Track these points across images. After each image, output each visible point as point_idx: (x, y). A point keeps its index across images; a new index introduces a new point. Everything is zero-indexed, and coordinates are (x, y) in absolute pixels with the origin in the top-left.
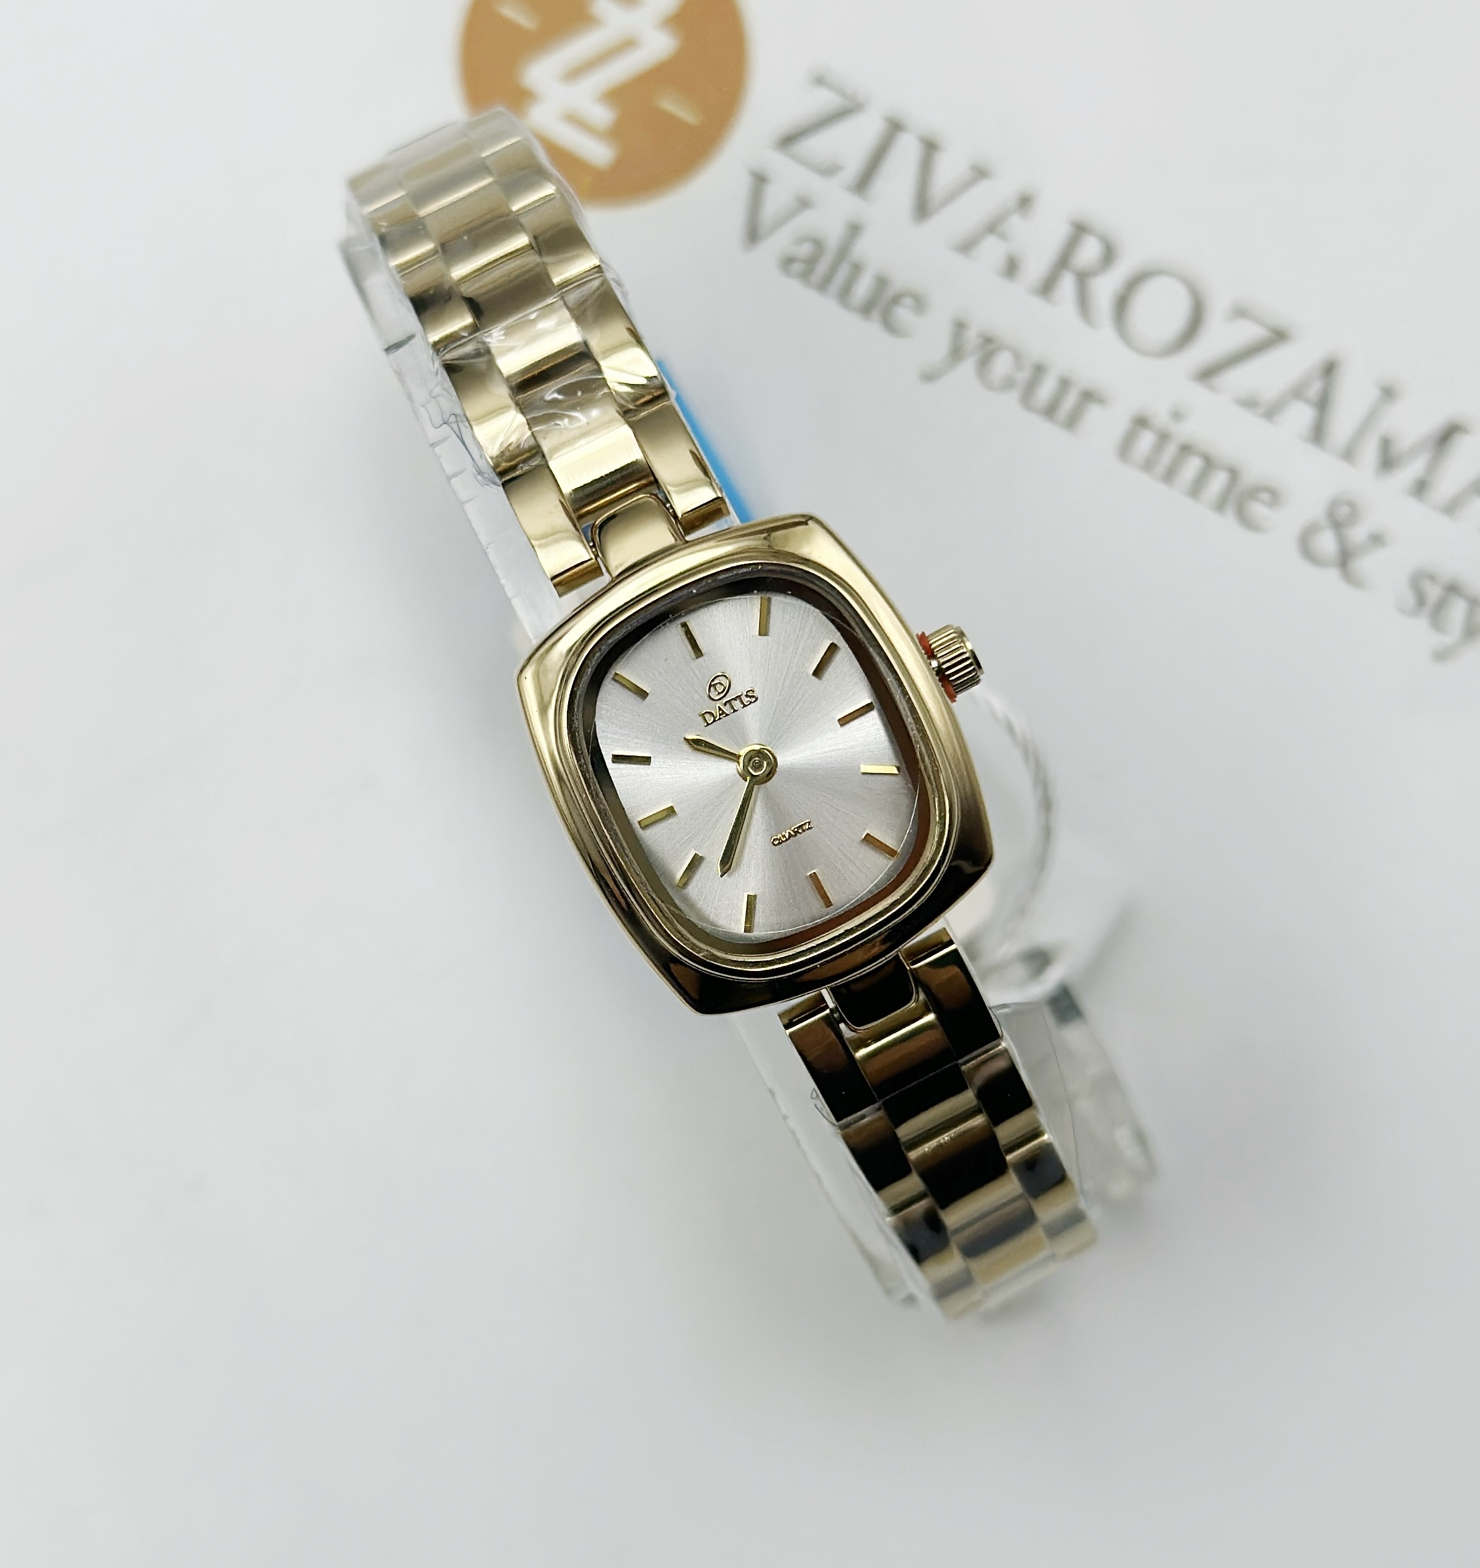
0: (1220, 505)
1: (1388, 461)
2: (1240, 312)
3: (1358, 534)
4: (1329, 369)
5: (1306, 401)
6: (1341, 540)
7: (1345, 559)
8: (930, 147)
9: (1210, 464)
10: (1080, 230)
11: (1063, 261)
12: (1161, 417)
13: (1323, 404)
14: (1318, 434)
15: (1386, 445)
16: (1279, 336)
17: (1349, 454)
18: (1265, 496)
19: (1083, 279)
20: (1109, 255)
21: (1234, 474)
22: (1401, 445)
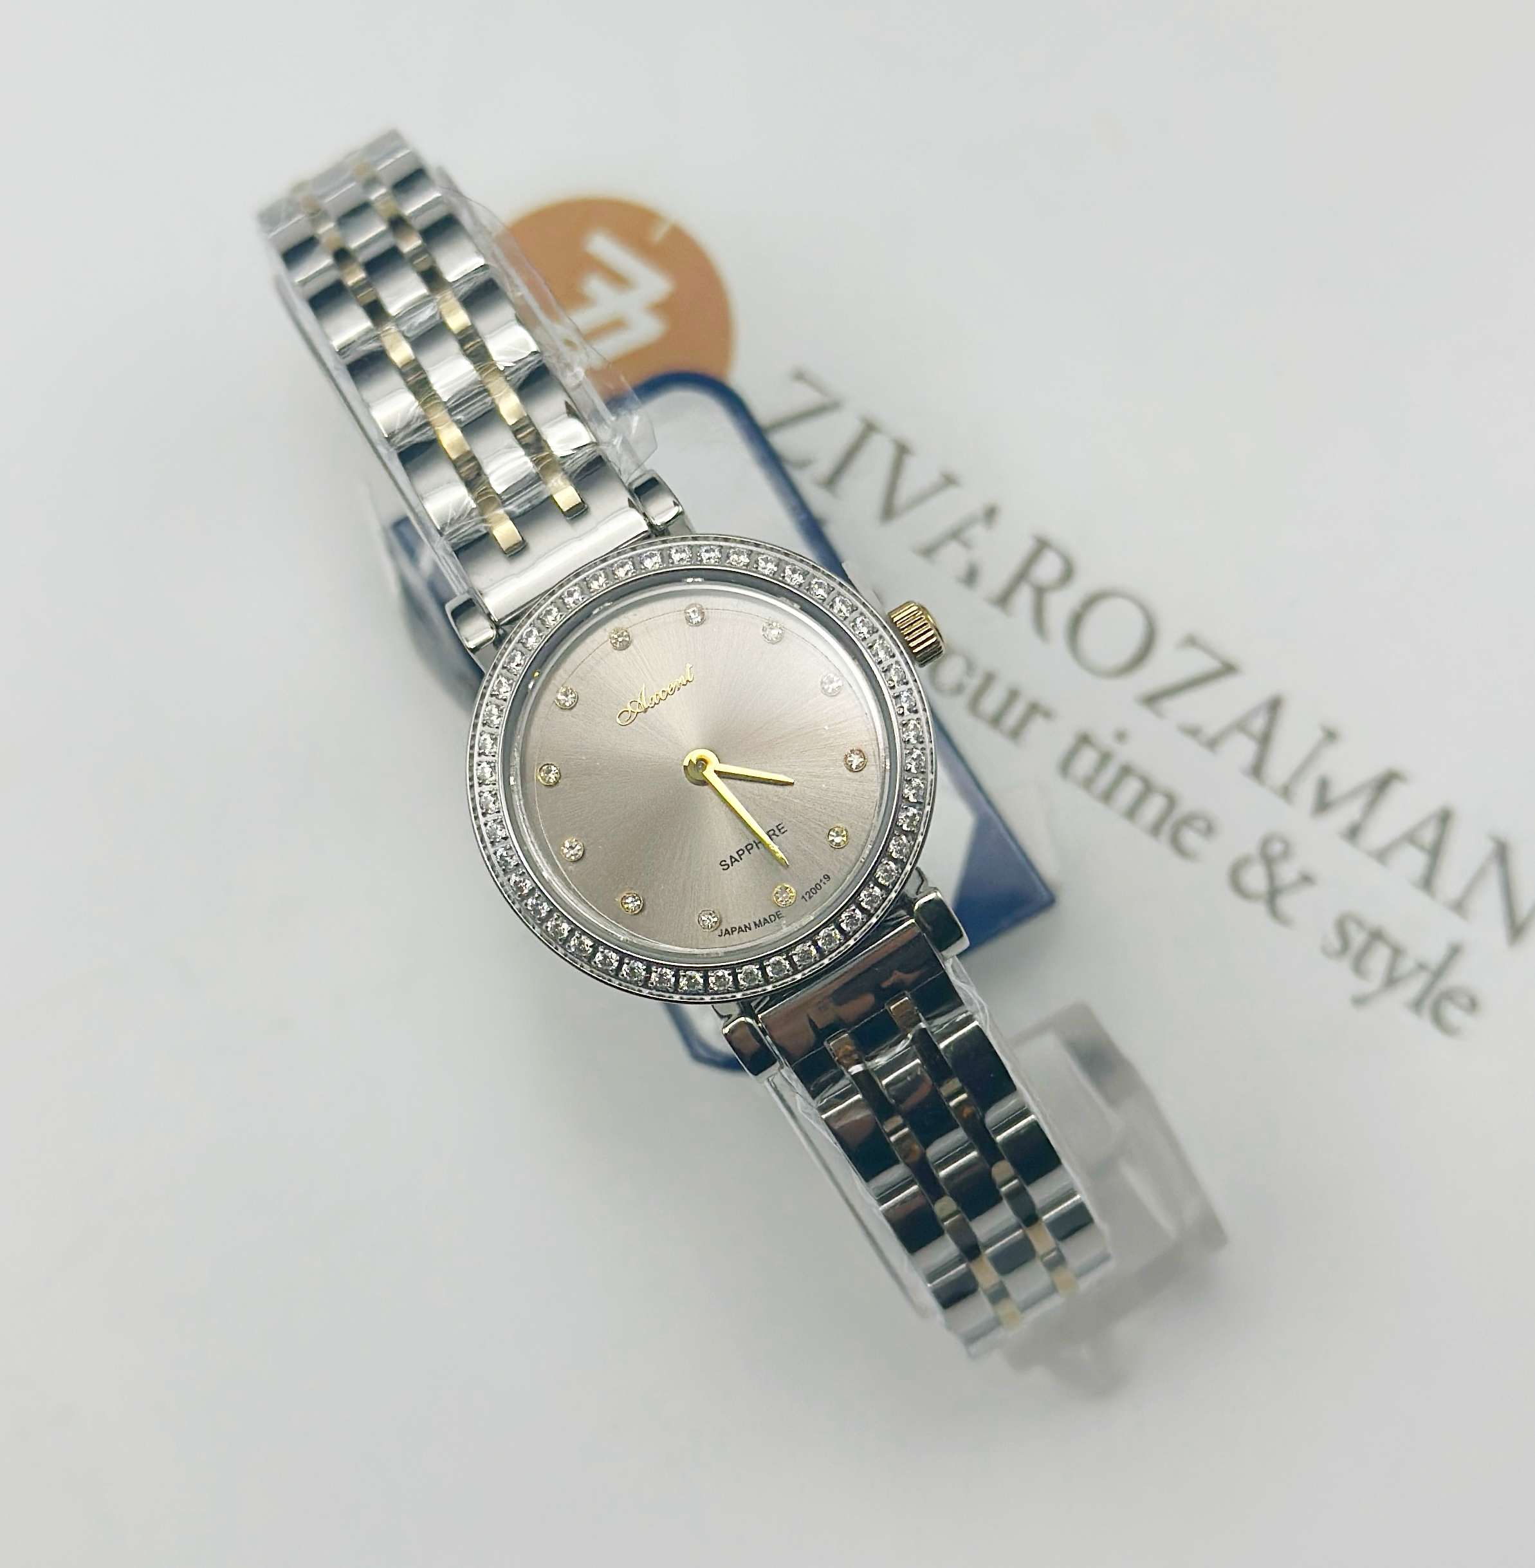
0: (1155, 830)
1: (1323, 804)
2: (1191, 641)
3: (1287, 873)
4: (1274, 706)
5: (1250, 735)
6: (1271, 876)
7: (1273, 894)
8: (902, 451)
9: (1148, 788)
10: (1042, 546)
11: (1022, 575)
12: (1105, 737)
13: (1265, 740)
14: (1257, 770)
15: (1323, 786)
16: (1228, 669)
17: (1286, 792)
18: (1201, 824)
19: (1040, 593)
20: (1068, 574)
21: (1172, 801)
22: (1338, 789)
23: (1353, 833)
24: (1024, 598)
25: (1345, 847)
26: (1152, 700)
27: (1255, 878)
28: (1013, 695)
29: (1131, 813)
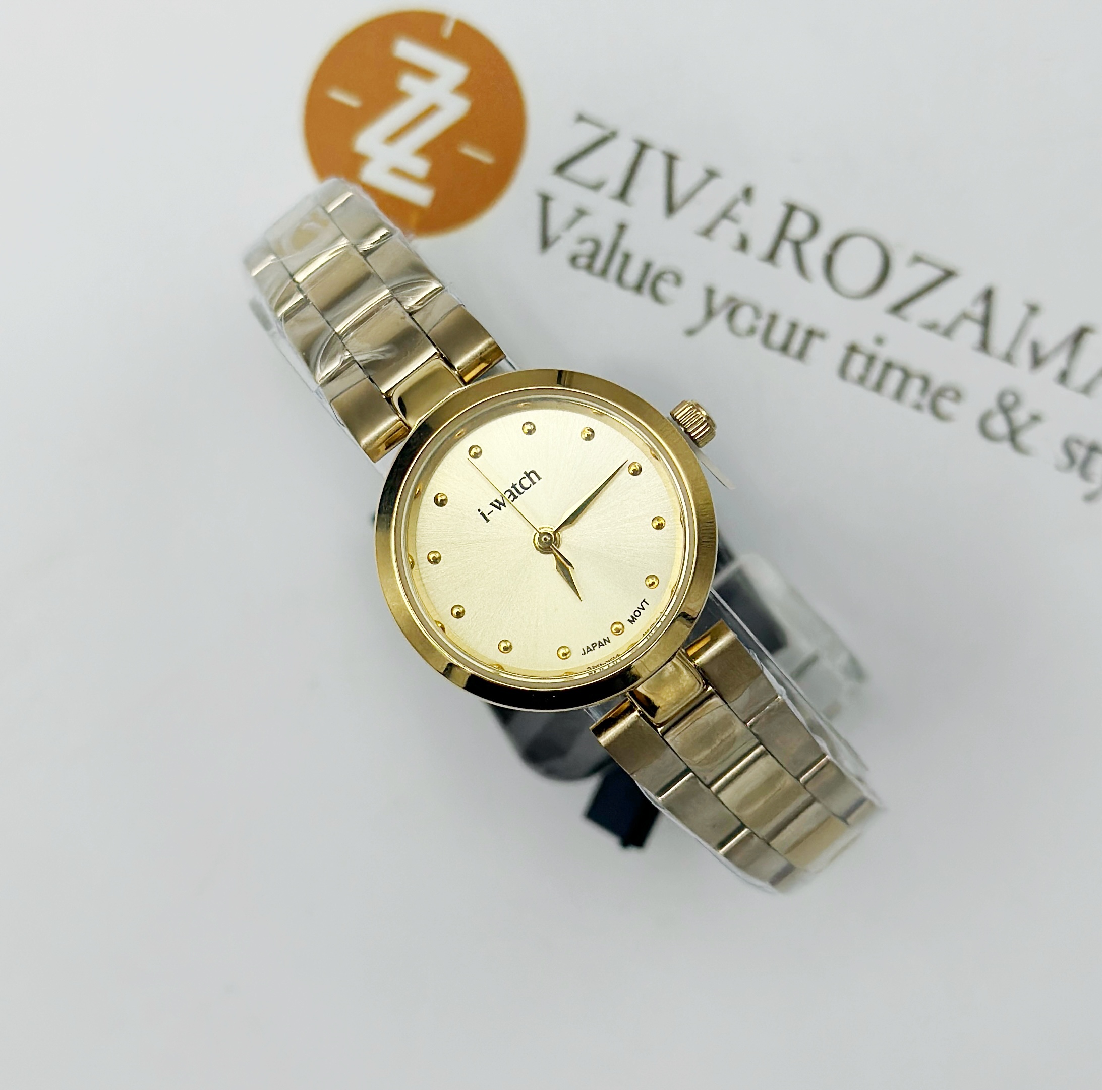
0: (918, 406)
1: (1037, 361)
3: (1021, 416)
5: (974, 321)
7: (1013, 435)
8: (671, 159)
9: (907, 375)
10: (791, 209)
11: (782, 234)
12: (868, 345)
13: (986, 322)
14: (984, 345)
15: (1035, 348)
16: (949, 275)
18: (950, 394)
19: (797, 245)
20: (815, 227)
21: (926, 381)
22: (1047, 346)
23: (1063, 377)
24: (786, 251)
25: (1059, 389)
26: (897, 309)
27: (998, 425)
28: (794, 326)
29: (899, 395)
